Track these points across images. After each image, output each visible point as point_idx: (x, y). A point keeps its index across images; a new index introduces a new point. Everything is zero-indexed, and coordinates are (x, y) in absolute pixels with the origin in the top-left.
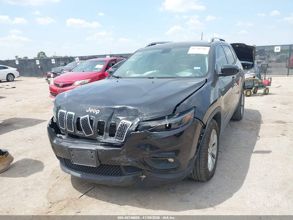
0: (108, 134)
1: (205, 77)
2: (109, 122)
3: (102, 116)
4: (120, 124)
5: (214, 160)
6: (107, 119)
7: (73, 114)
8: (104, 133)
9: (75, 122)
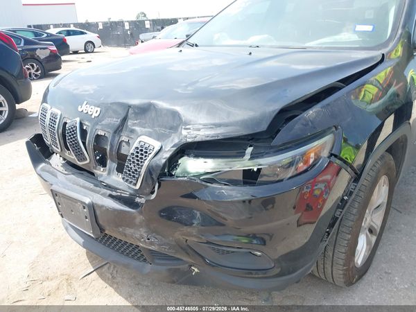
0: (115, 165)
1: (380, 49)
2: (117, 139)
3: (103, 122)
4: (136, 145)
5: (374, 239)
6: (112, 132)
7: (59, 113)
8: (108, 161)
9: (60, 131)
